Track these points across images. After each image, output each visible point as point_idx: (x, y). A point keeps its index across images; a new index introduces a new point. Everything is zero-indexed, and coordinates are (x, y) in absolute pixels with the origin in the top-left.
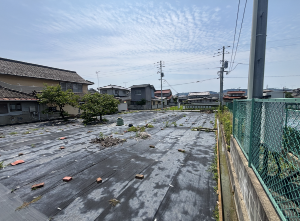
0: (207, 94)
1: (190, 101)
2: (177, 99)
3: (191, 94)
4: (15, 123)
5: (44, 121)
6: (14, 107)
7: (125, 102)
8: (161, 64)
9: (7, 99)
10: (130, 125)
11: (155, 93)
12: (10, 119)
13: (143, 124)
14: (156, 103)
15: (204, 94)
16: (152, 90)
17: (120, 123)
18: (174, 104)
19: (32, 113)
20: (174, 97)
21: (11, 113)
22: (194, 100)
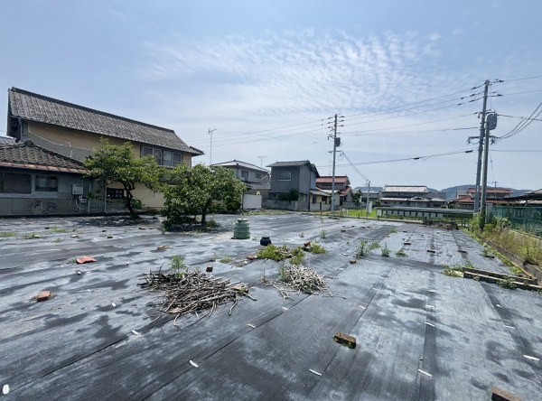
0: (421, 190)
1: (386, 202)
2: (359, 196)
3: (388, 190)
4: (40, 213)
5: (96, 215)
6: (43, 182)
7: (258, 193)
8: (336, 122)
9: (32, 166)
10: (265, 242)
11: (318, 180)
12: (32, 204)
13: (295, 240)
14: (319, 200)
15: (416, 190)
16: (313, 175)
17: (242, 233)
18: (353, 205)
19: (76, 197)
20: (354, 192)
21: (35, 195)
22: (395, 202)
